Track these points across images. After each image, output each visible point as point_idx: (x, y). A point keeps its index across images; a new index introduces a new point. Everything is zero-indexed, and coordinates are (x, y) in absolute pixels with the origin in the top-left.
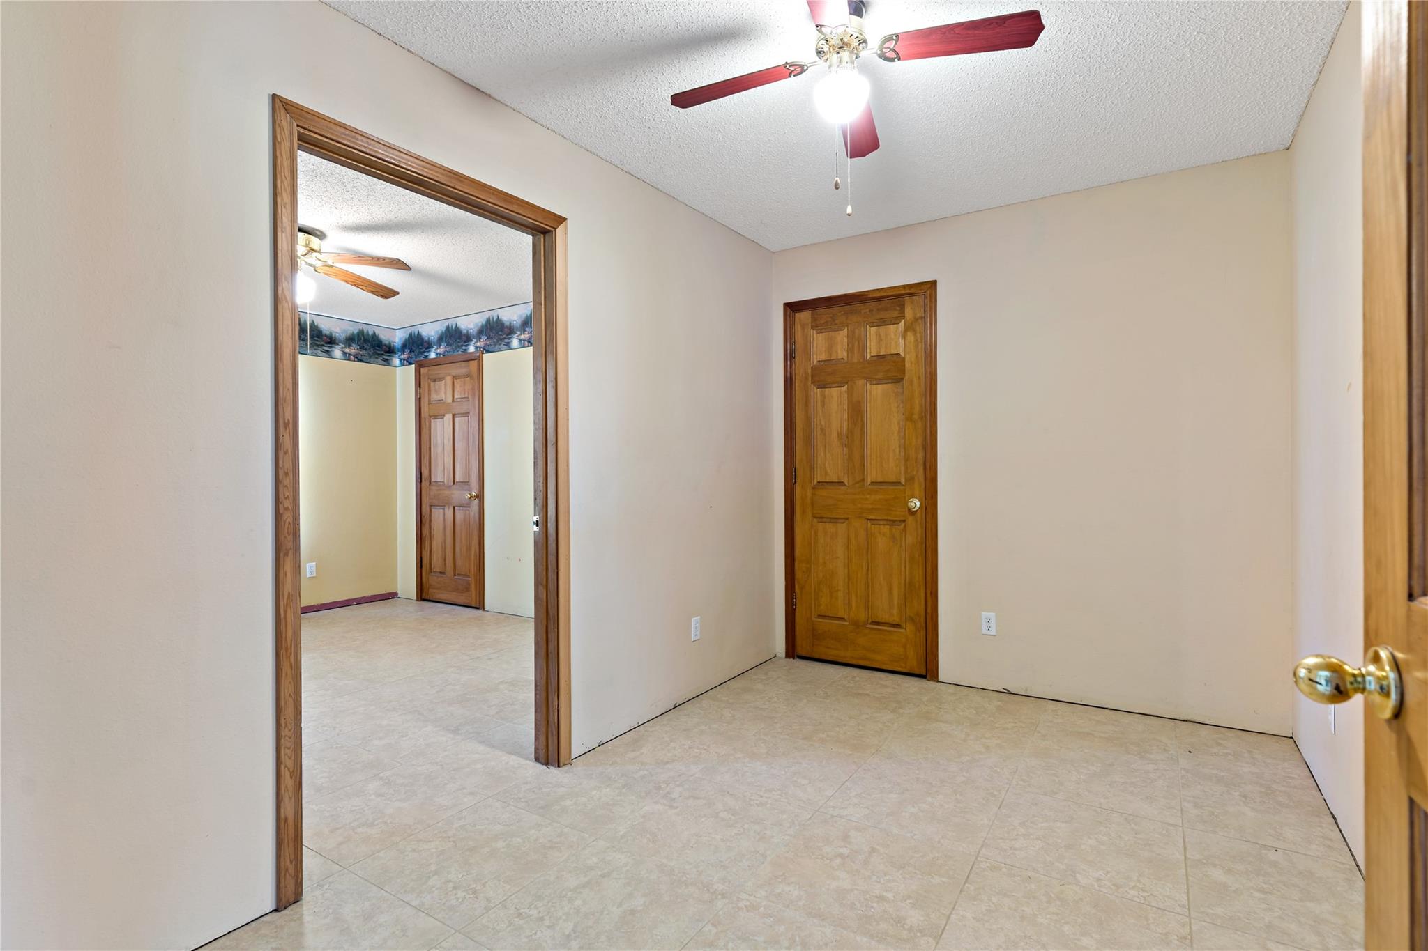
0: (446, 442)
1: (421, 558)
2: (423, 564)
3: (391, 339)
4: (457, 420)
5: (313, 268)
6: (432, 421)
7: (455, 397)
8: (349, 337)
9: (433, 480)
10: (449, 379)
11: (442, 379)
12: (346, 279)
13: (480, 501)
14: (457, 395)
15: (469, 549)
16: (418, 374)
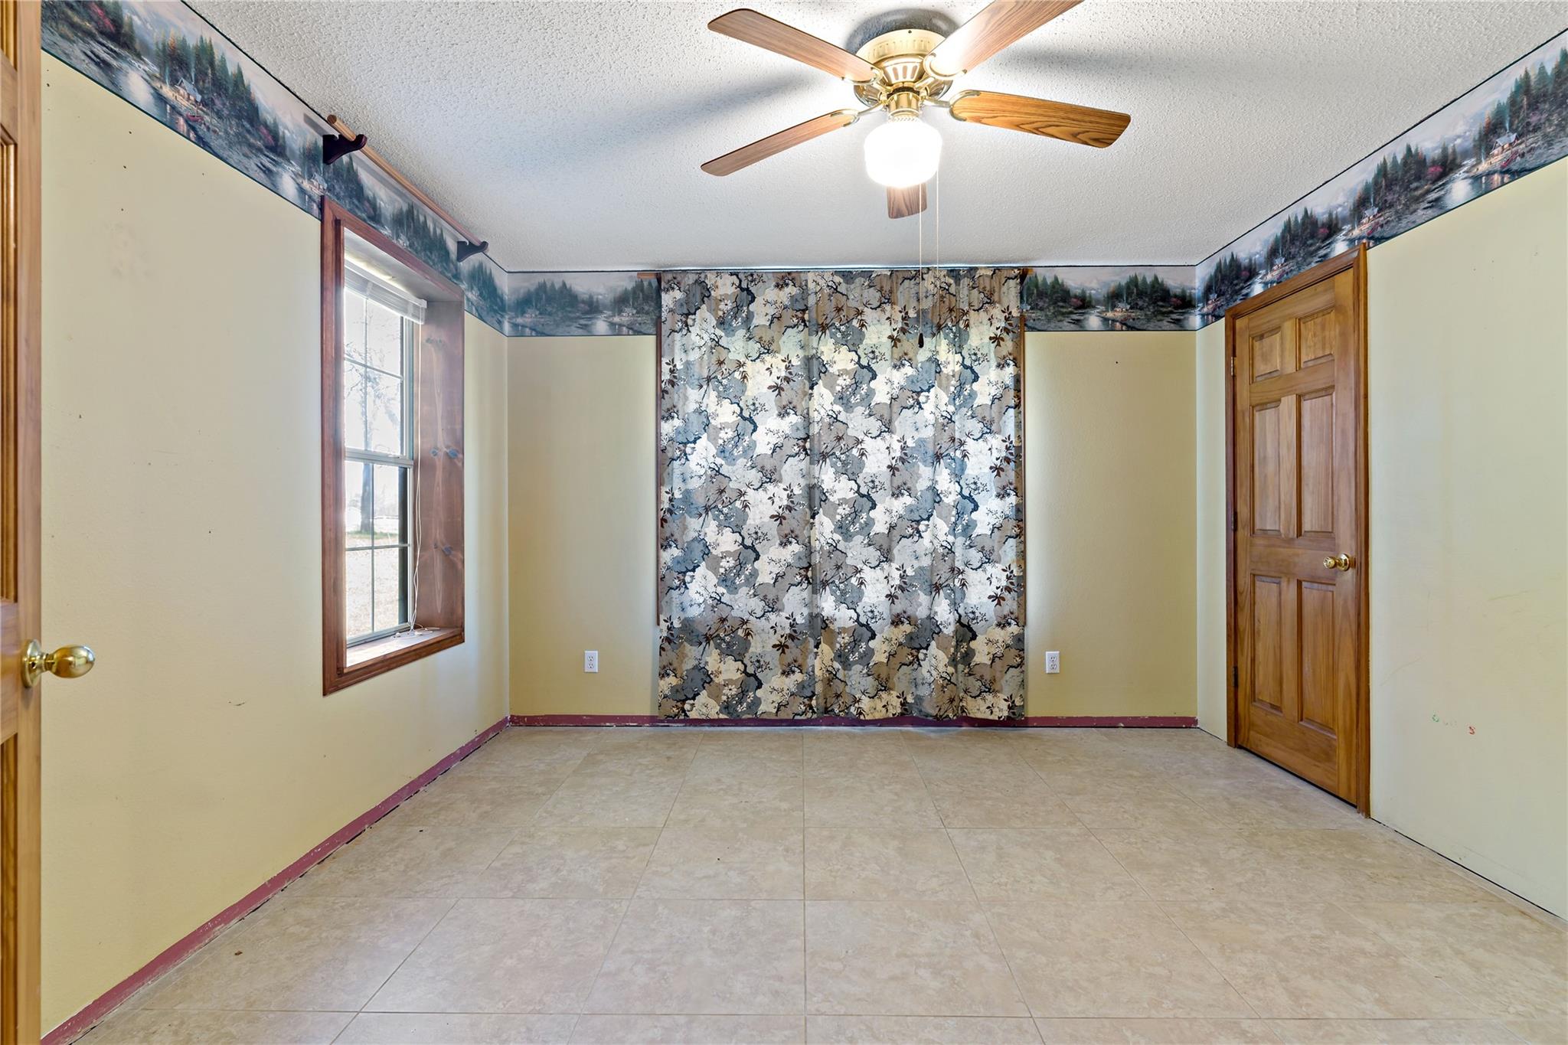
0: (1284, 451)
1: (1236, 668)
2: (1240, 680)
3: (1187, 284)
4: (1306, 405)
5: (947, 110)
6: (1257, 414)
7: (1304, 358)
8: (1113, 292)
9: (1258, 526)
10: (1289, 328)
11: (1277, 329)
12: (1016, 119)
13: (1358, 574)
14: (1307, 355)
15: (1333, 670)
16: (1231, 333)
